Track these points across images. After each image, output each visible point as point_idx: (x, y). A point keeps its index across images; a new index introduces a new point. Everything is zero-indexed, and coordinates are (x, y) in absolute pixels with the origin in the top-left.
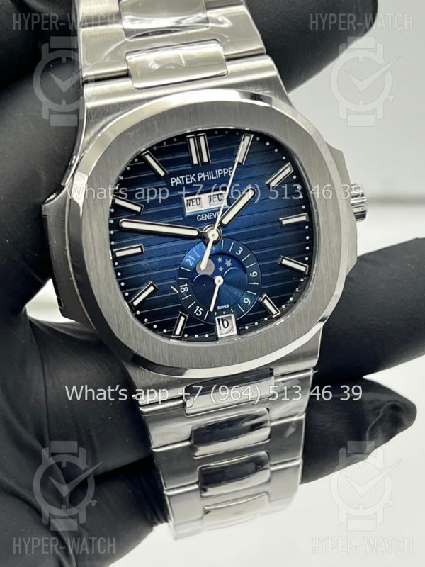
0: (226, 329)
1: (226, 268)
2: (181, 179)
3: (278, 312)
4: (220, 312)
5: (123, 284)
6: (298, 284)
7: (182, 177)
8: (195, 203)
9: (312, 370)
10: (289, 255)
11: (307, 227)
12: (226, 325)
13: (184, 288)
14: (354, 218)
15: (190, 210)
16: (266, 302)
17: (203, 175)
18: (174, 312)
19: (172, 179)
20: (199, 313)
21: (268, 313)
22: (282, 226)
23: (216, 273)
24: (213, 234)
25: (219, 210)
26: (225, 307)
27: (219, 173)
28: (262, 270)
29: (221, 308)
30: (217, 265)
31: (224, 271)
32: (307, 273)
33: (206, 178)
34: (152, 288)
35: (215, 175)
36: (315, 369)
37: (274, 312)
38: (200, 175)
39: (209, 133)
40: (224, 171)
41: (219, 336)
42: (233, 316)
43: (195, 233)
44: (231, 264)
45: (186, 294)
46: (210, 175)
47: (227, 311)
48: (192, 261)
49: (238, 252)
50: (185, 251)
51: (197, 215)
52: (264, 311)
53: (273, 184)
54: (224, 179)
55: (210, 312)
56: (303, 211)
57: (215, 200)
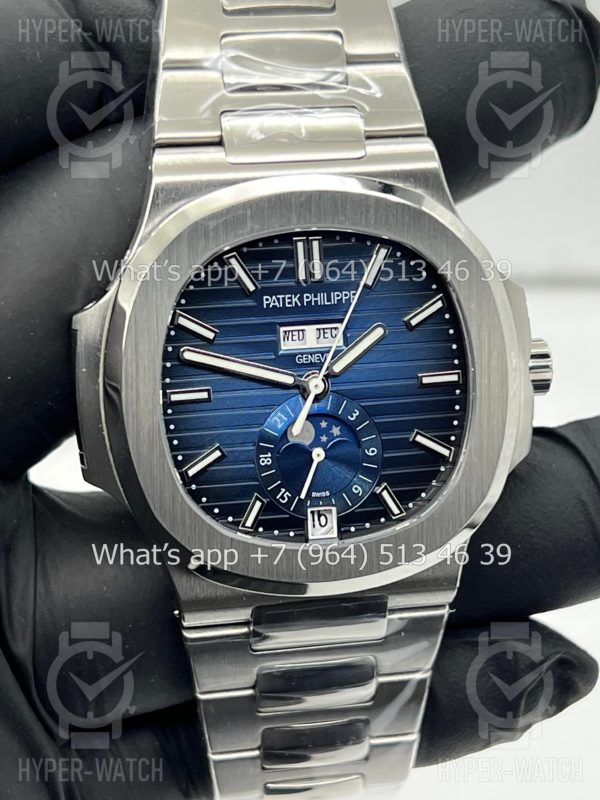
0: (323, 529)
1: (331, 437)
2: (278, 299)
3: (402, 512)
4: (316, 502)
5: (175, 442)
6: (435, 474)
7: (281, 297)
8: (295, 338)
9: (447, 607)
10: (426, 427)
11: (458, 392)
12: (323, 523)
13: (266, 460)
14: (532, 388)
15: (287, 346)
16: (385, 494)
17: (312, 297)
18: (247, 493)
19: (265, 297)
20: (284, 499)
21: (386, 512)
22: (422, 384)
23: (316, 443)
24: (316, 385)
25: (328, 352)
26: (324, 494)
27: (335, 297)
28: (386, 446)
29: (318, 495)
30: (319, 432)
31: (328, 442)
32: (451, 460)
33: (316, 302)
34: (217, 454)
35: (329, 300)
36: (452, 606)
37: (396, 511)
38: (307, 297)
39: (326, 236)
40: (343, 296)
41: (310, 537)
42: (334, 509)
43: (289, 380)
44: (339, 433)
45: (267, 468)
46: (321, 299)
47: (327, 501)
48: (282, 420)
49: (352, 417)
50: (272, 405)
51: (297, 355)
52: (381, 508)
53: (414, 322)
54: (341, 307)
55: (300, 499)
56: (455, 367)
57: (326, 335)
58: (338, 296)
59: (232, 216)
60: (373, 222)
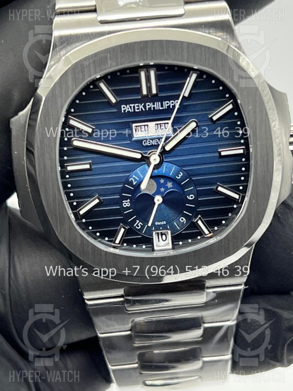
0: (163, 245)
1: (167, 188)
2: (131, 107)
3: (210, 233)
4: (157, 228)
5: (72, 195)
6: (231, 210)
7: (132, 105)
8: (143, 129)
9: (243, 285)
10: (224, 182)
11: (244, 159)
12: (164, 239)
13: (126, 204)
14: (291, 155)
15: (138, 135)
16: (200, 222)
17: (151, 105)
18: (116, 223)
19: (122, 106)
20: (138, 226)
21: (201, 233)
22: (221, 157)
23: (158, 192)
24: (155, 159)
25: (162, 138)
26: (162, 223)
27: (166, 104)
28: (199, 194)
29: (159, 223)
30: (159, 186)
31: (165, 191)
32: (240, 201)
33: (154, 108)
34: (97, 201)
35: (162, 106)
37: (206, 232)
38: (149, 105)
39: (159, 67)
40: (171, 103)
41: (156, 248)
42: (169, 232)
43: (139, 156)
44: (171, 186)
45: (128, 208)
46: (157, 106)
47: (164, 227)
48: (135, 180)
49: (178, 176)
50: (130, 170)
51: (143, 141)
52: (198, 231)
53: (215, 118)
54: (170, 110)
55: (148, 226)
56: (241, 144)
57: (162, 127)
58: (167, 103)
59: (98, 58)
60: (186, 58)
